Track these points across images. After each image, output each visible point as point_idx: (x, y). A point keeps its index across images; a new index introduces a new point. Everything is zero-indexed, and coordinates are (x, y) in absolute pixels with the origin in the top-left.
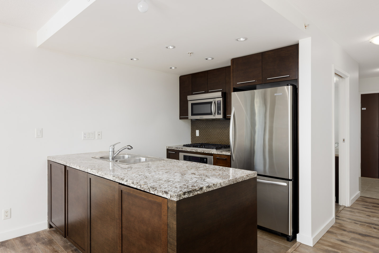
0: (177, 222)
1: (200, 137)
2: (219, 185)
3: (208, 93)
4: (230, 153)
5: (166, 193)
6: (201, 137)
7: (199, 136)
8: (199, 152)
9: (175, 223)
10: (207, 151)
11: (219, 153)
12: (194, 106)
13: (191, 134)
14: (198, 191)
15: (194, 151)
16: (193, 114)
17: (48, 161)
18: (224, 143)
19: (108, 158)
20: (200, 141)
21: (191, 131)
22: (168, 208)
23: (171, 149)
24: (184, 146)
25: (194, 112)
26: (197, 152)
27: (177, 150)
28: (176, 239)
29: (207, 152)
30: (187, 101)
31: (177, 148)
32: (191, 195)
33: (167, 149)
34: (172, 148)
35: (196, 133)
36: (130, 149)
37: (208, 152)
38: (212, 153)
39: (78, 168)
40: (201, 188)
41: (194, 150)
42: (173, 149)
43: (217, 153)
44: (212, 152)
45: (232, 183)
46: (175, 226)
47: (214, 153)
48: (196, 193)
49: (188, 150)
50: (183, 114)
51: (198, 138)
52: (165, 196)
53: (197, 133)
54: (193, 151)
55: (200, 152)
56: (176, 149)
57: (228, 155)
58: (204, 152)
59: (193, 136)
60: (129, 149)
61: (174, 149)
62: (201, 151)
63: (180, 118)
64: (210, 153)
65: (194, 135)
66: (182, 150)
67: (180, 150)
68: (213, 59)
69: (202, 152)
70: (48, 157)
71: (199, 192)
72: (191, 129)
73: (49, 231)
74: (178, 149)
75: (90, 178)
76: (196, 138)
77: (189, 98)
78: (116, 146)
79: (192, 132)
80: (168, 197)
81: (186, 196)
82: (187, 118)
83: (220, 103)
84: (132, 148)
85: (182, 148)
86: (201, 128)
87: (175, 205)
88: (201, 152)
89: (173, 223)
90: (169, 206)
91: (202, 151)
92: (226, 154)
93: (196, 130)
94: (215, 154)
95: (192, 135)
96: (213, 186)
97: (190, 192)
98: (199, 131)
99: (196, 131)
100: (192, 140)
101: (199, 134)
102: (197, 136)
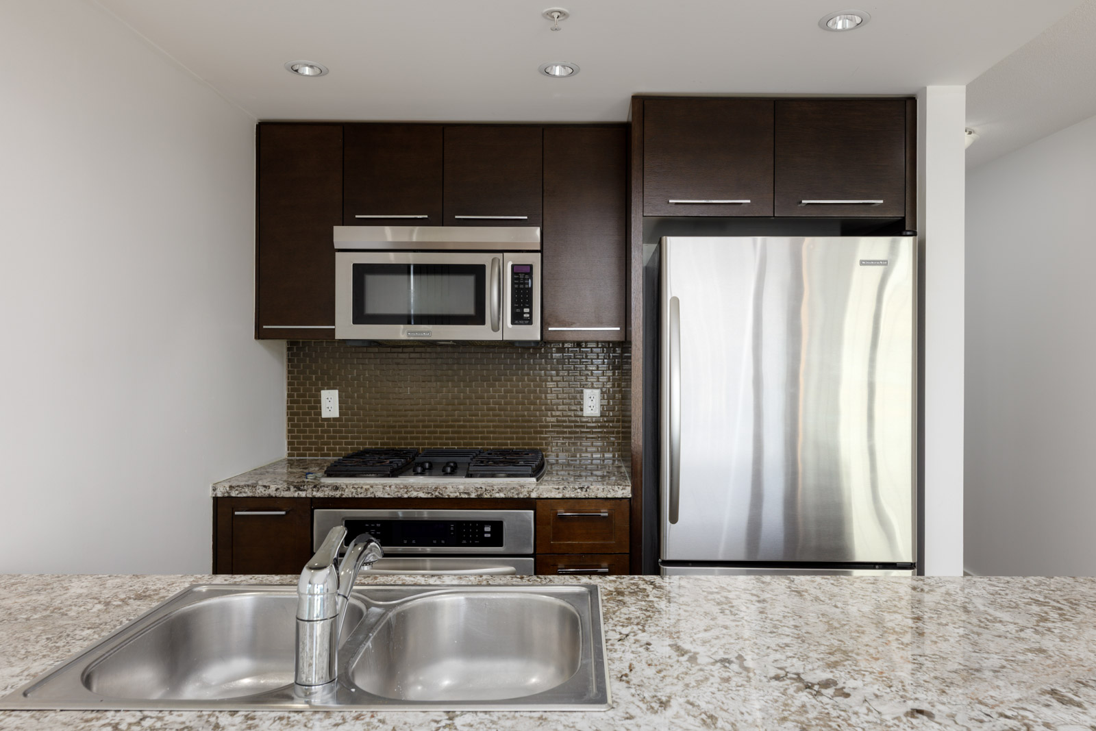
1: (348, 420)
4: (629, 489)
6: (351, 420)
7: (337, 415)
8: (452, 495)
10: (500, 491)
11: (569, 494)
13: (289, 408)
15: (422, 495)
16: (360, 317)
18: (483, 444)
20: (346, 437)
23: (250, 494)
26: (437, 498)
27: (299, 498)
29: (502, 495)
31: (297, 488)
34: (262, 493)
35: (319, 402)
37: (510, 495)
38: (534, 495)
42: (270, 497)
43: (560, 496)
44: (529, 492)
47: (545, 496)
49: (379, 494)
51: (330, 425)
53: (330, 403)
55: (456, 498)
56: (288, 494)
57: (620, 496)
58: (487, 496)
59: (300, 420)
61: (273, 494)
62: (468, 494)
63: (261, 335)
64: (521, 496)
65: (308, 414)
66: (337, 494)
69: (473, 496)
72: (290, 384)
74: (303, 494)
76: (322, 426)
79: (292, 400)
83: (526, 274)
86: (354, 380)
88: (464, 496)
92: (609, 496)
93: (319, 390)
94: (547, 498)
95: (292, 415)
98: (340, 396)
99: (323, 393)
100: (293, 437)
101: (340, 408)
102: (328, 420)
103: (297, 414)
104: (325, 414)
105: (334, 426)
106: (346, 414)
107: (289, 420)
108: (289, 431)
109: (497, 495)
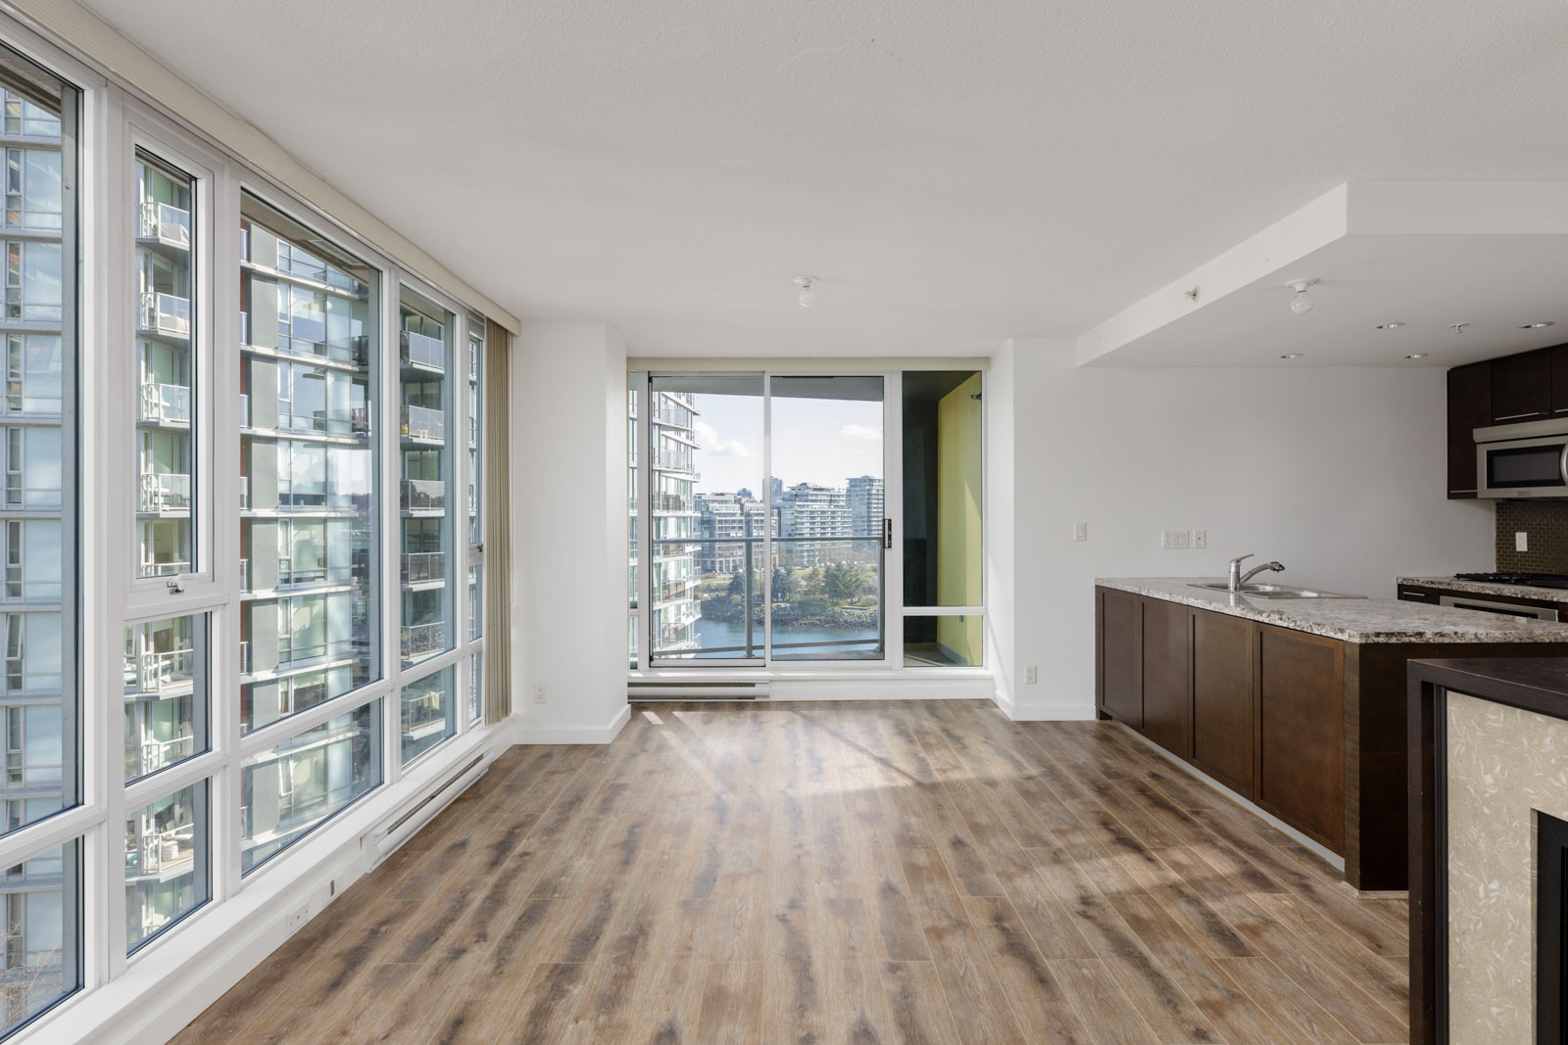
0: (1360, 677)
1: (1533, 553)
2: (1472, 637)
3: (1551, 418)
5: (1342, 631)
6: (1535, 553)
7: (1526, 550)
8: (1508, 594)
9: (1357, 679)
10: (1536, 595)
12: (1498, 460)
13: (1497, 544)
14: (1411, 636)
15: (1491, 593)
16: (1492, 484)
17: (1097, 587)
19: (1225, 587)
20: (1531, 565)
21: (1495, 534)
22: (1345, 655)
23: (1412, 584)
24: (1459, 576)
25: (1498, 479)
26: (1499, 595)
27: (1433, 588)
28: (1358, 705)
29: (1536, 597)
30: (1473, 446)
31: (1432, 583)
32: (1394, 640)
33: (1399, 585)
34: (1416, 583)
35: (1515, 540)
36: (1278, 571)
37: (1541, 598)
38: (1555, 599)
39: (1167, 598)
40: (1420, 634)
41: (1490, 589)
44: (1552, 597)
45: (1517, 641)
46: (1357, 685)
47: (1562, 600)
48: (1406, 640)
49: (1470, 590)
50: (1460, 484)
51: (1522, 557)
52: (1339, 636)
53: (1521, 542)
54: (1487, 592)
55: (1510, 597)
56: (1427, 585)
58: (1527, 597)
59: (1504, 552)
60: (1275, 570)
61: (1421, 585)
62: (1517, 594)
63: (1450, 496)
64: (1548, 599)
65: (1509, 548)
66: (1449, 588)
67: (1441, 587)
68: (1549, 324)
69: (1519, 596)
70: (1096, 580)
71: (1413, 639)
72: (1498, 528)
73: (1099, 724)
74: (1434, 586)
75: (1194, 616)
76: (1517, 556)
77: (1479, 434)
78: (1243, 562)
79: (1499, 539)
80: (1345, 637)
81: (1381, 639)
82: (1474, 496)
84: (1283, 568)
85: (1449, 584)
86: (1537, 525)
87: (1358, 650)
88: (1514, 596)
89: (1354, 681)
90: (1347, 651)
91: (1518, 592)
93: (1514, 532)
94: (1563, 603)
95: (1499, 549)
96: (1453, 635)
97: (1393, 634)
98: (1528, 536)
99: (1514, 536)
100: (1500, 563)
101: (1528, 545)
102: (1520, 552)
103: (1502, 548)
104: (1518, 549)
105: (1525, 557)
106: (1532, 549)
107: (1498, 552)
108: (1498, 559)
109: (1533, 597)
